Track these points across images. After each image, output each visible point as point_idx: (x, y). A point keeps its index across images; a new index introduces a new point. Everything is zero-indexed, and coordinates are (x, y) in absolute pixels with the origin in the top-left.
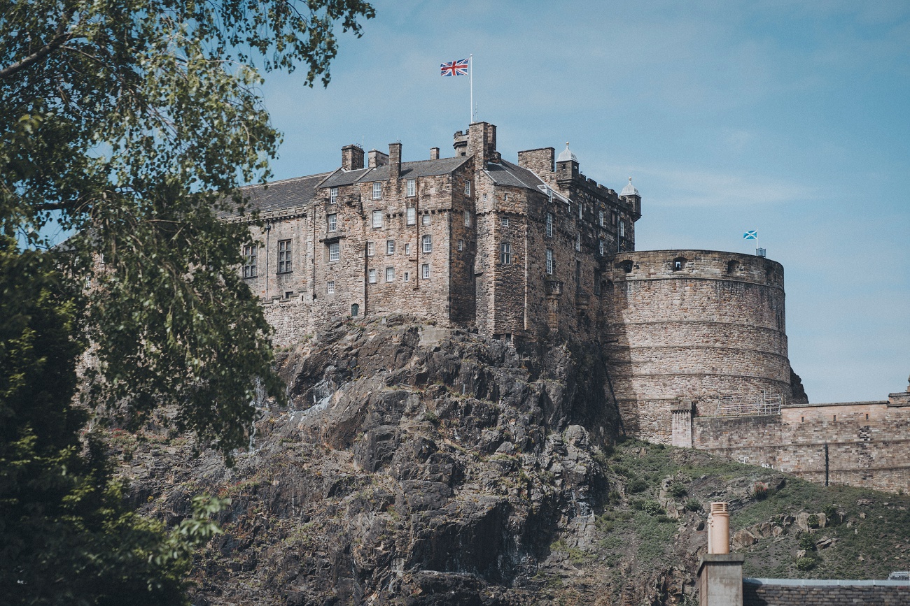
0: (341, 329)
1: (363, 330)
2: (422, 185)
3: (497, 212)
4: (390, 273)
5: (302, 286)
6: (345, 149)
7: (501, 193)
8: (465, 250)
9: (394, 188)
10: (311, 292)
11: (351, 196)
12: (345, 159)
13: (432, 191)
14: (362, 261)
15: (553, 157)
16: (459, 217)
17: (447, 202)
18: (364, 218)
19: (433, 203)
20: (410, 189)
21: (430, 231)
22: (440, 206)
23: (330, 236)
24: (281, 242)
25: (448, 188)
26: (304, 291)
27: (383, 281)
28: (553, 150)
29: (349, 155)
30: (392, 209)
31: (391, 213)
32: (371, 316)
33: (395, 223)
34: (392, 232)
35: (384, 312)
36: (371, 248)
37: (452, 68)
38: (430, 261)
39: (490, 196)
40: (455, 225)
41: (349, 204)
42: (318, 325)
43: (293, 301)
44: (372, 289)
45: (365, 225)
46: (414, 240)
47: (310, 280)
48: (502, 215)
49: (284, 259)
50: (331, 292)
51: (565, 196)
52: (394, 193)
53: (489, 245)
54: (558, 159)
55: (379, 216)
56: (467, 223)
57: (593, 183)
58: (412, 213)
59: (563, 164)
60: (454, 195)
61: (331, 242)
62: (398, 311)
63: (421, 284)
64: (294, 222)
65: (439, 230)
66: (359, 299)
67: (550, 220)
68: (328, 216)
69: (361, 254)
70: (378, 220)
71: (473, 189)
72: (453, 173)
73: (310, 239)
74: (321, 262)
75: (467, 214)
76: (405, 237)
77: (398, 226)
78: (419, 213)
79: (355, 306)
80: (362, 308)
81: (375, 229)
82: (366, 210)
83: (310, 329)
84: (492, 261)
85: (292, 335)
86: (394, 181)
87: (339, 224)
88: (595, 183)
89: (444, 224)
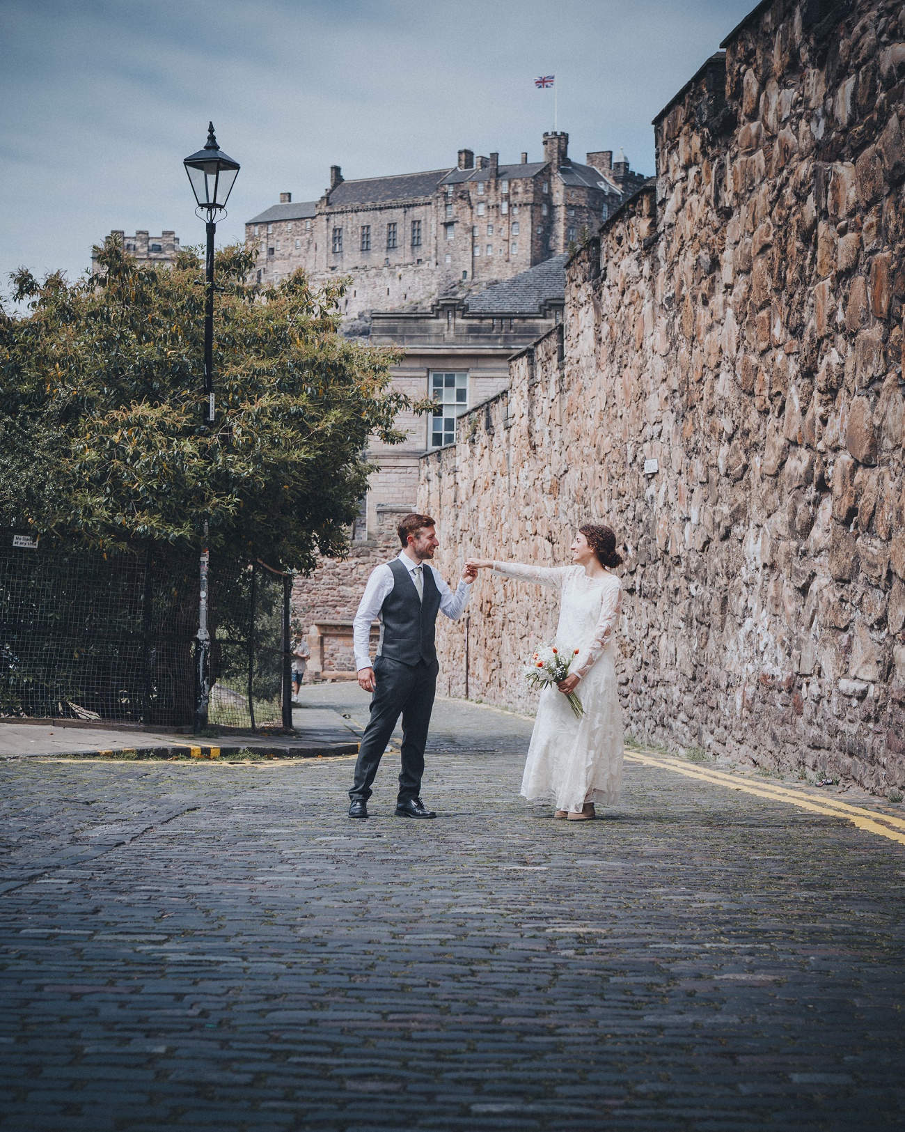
0: (454, 289)
1: (470, 290)
2: (513, 185)
3: (566, 205)
4: (490, 249)
5: (428, 255)
6: (460, 152)
7: (569, 191)
8: (543, 233)
9: (492, 186)
10: (434, 260)
11: (462, 192)
12: (460, 160)
13: (520, 190)
14: (470, 239)
15: (611, 158)
16: (538, 209)
17: (530, 198)
18: (472, 208)
19: (521, 198)
20: (504, 187)
21: (517, 219)
22: (525, 201)
23: (447, 221)
24: (414, 222)
25: (531, 187)
26: (429, 259)
27: (484, 255)
28: (611, 152)
29: (463, 156)
30: (492, 202)
31: (491, 205)
32: (476, 280)
33: (493, 213)
34: (491, 219)
35: (485, 277)
36: (476, 230)
37: (543, 82)
38: (517, 240)
39: (561, 193)
40: (536, 215)
41: (461, 197)
42: (440, 284)
43: (422, 267)
44: (477, 260)
45: (472, 213)
46: (506, 225)
47: (433, 252)
48: (569, 207)
49: (416, 234)
50: (449, 261)
51: (618, 189)
52: (492, 190)
53: (560, 229)
54: (614, 160)
55: (482, 206)
56: (545, 213)
57: (641, 176)
58: (505, 205)
59: (618, 165)
60: (535, 193)
61: (448, 225)
62: (495, 277)
63: (511, 258)
64: (423, 208)
65: (524, 219)
66: (468, 268)
67: (605, 208)
68: (446, 205)
69: (469, 236)
70: (481, 210)
71: (550, 188)
72: (534, 177)
73: (433, 222)
74: (441, 239)
75: (545, 206)
76: (501, 223)
77: (495, 214)
78: (510, 206)
79: (465, 272)
80: (469, 274)
81: (479, 216)
82: (473, 202)
83: (433, 288)
84: (561, 241)
85: (421, 291)
86: (493, 181)
87: (454, 212)
88: (642, 176)
89: (527, 215)
